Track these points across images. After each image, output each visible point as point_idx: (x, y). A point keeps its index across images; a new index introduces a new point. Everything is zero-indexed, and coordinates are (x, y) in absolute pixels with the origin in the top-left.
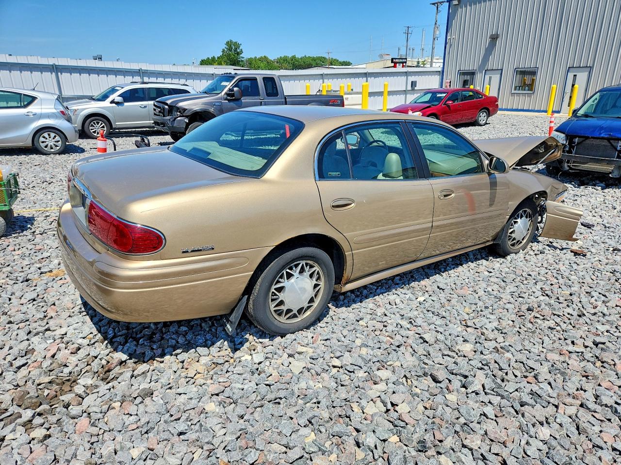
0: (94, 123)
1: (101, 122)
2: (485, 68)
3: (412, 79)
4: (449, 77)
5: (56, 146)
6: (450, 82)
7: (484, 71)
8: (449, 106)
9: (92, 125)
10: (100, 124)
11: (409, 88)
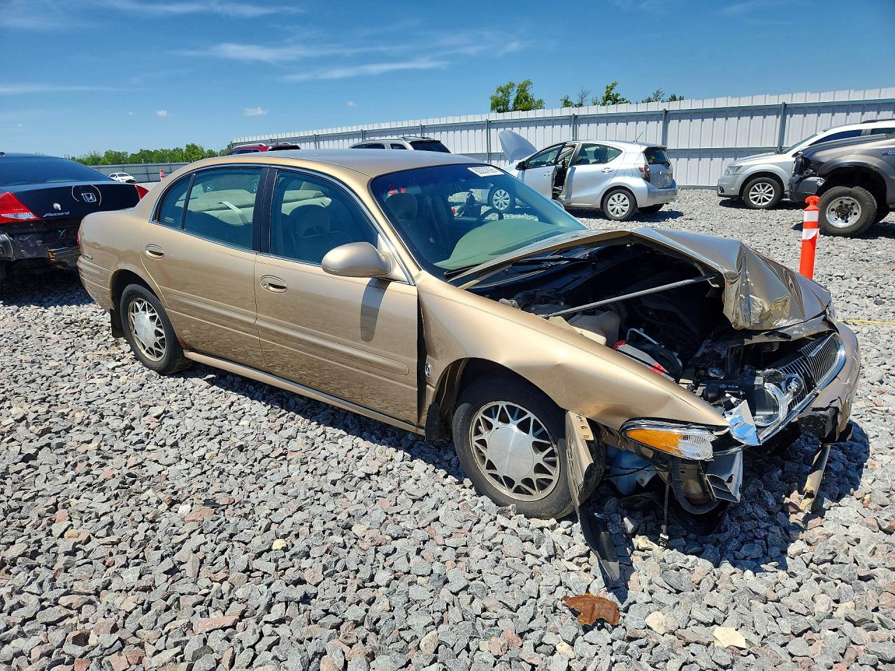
0: (758, 186)
1: (769, 185)
5: (623, 211)
9: (755, 189)
10: (767, 187)
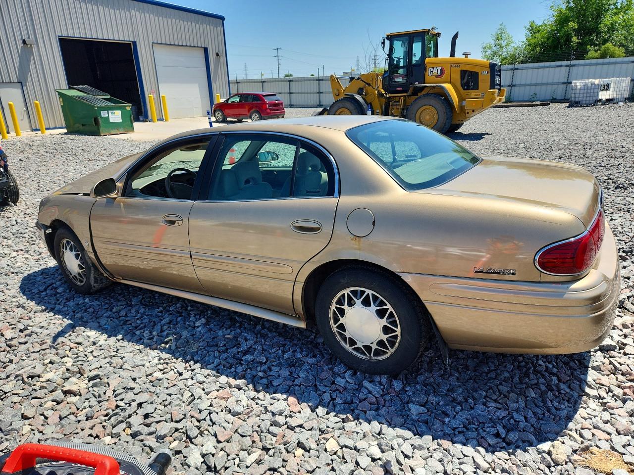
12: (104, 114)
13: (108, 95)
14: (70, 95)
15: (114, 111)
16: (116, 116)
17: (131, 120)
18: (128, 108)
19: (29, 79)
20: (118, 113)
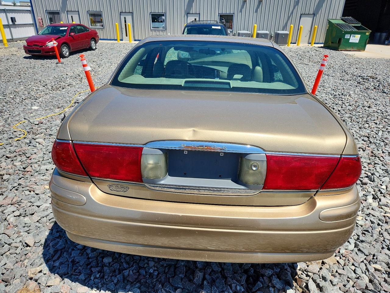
2: (66, 10)
3: (10, 15)
4: (39, 15)
6: (42, 19)
7: (66, 12)
8: (72, 37)
11: (11, 23)
12: (347, 36)
13: (360, 24)
14: (333, 22)
15: (355, 35)
16: (355, 39)
17: (366, 42)
18: (367, 34)
19: (320, 12)
20: (358, 37)
